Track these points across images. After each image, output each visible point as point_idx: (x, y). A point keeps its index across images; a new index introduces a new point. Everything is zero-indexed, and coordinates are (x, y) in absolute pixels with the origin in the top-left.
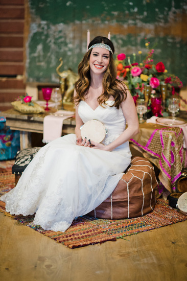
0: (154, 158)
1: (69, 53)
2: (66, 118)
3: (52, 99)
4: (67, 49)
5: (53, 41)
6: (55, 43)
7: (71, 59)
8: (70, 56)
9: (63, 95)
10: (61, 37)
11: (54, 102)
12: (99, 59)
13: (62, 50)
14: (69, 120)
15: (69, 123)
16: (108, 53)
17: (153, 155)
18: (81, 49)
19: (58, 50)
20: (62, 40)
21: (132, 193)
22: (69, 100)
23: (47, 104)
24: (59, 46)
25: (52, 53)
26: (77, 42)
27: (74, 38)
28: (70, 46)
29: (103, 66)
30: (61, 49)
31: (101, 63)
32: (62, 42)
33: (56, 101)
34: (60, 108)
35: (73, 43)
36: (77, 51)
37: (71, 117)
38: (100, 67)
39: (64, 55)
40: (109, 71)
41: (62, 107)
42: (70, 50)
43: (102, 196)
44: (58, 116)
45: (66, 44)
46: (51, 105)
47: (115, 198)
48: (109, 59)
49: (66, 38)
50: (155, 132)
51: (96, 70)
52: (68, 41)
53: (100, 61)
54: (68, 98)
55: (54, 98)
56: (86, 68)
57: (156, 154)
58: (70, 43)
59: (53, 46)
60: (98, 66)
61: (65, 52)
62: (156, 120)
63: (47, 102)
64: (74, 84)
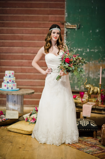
1: (83, 77)
4: (82, 75)
11: (84, 98)
18: (89, 75)
23: (82, 99)
25: (75, 77)
26: (87, 72)
28: (84, 73)
36: (87, 75)
41: (88, 101)
42: (84, 75)
46: (83, 100)
55: (85, 97)
63: (82, 98)
64: (92, 91)
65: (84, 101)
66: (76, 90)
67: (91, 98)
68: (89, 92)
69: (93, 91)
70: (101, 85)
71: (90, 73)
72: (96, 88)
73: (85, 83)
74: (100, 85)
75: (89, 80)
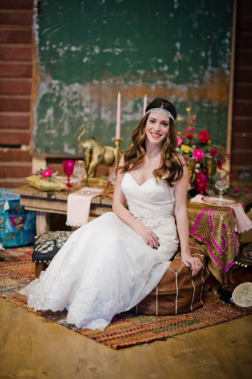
0: (201, 243)
1: (85, 119)
3: (74, 173)
4: (82, 114)
5: (66, 104)
6: (68, 107)
9: (87, 169)
10: (75, 100)
11: (76, 177)
12: (156, 127)
13: (77, 116)
14: (99, 198)
15: (99, 203)
16: (168, 120)
18: (100, 115)
19: (72, 115)
20: (77, 103)
21: (181, 284)
22: (91, 175)
23: (69, 180)
24: (73, 110)
25: (64, 119)
26: (95, 106)
27: (92, 101)
28: (87, 110)
29: (161, 135)
30: (75, 114)
31: (159, 131)
32: (76, 106)
34: (84, 184)
35: (90, 107)
36: (95, 116)
37: (100, 195)
38: (157, 136)
40: (168, 140)
41: (86, 183)
42: (86, 115)
44: (85, 193)
45: (82, 108)
46: (72, 181)
47: (161, 290)
48: (168, 127)
49: (81, 100)
50: (203, 213)
52: (84, 104)
53: (157, 129)
54: (91, 173)
55: (77, 173)
56: (142, 137)
57: (204, 239)
58: (87, 107)
59: (66, 110)
60: (155, 135)
61: (81, 118)
62: (202, 199)
63: (69, 177)
64: (99, 157)
65: (77, 183)
66: (67, 154)
67: (97, 174)
68: (87, 159)
69: (101, 158)
70: (119, 141)
71: (103, 108)
73: (79, 138)
74: (117, 143)
75: (101, 127)
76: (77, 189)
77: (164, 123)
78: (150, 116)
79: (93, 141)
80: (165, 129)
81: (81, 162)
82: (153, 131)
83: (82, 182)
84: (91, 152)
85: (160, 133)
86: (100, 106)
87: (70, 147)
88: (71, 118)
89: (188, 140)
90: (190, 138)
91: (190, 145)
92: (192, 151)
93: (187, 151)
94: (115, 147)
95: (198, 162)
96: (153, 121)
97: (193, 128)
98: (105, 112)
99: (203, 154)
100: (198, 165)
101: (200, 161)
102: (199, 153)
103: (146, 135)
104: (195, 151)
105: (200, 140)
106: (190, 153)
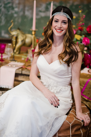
0: (87, 101)
1: (15, 15)
2: (17, 68)
3: (5, 52)
4: (13, 12)
5: (3, 5)
6: (4, 7)
7: (16, 19)
8: (16, 17)
9: (14, 49)
10: (9, 3)
11: (7, 54)
12: (59, 25)
13: (10, 13)
14: (20, 70)
15: (20, 73)
16: (67, 20)
17: (86, 99)
18: (24, 12)
19: (6, 12)
20: (10, 5)
21: (73, 132)
22: (17, 53)
23: (2, 56)
24: (7, 10)
25: (2, 15)
26: (21, 7)
27: (19, 4)
28: (16, 9)
29: (63, 30)
30: (9, 12)
31: (61, 28)
32: (10, 7)
33: (9, 54)
34: (12, 59)
35: (19, 8)
36: (21, 13)
37: (22, 68)
38: (60, 31)
39: (12, 16)
40: (67, 34)
41: (13, 59)
42: (16, 13)
43: (50, 134)
44: (12, 66)
45: (13, 8)
46: (4, 57)
47: (60, 135)
48: (67, 24)
49: (13, 3)
50: (89, 81)
51: (57, 34)
52: (14, 6)
53: (59, 26)
54: (17, 51)
55: (7, 52)
57: (89, 98)
58: (16, 7)
59: (3, 9)
60: (58, 30)
61: (12, 14)
62: (88, 71)
63: (2, 54)
64: (22, 41)
65: (7, 58)
66: (3, 37)
68: (14, 43)
69: (23, 42)
70: (35, 31)
71: (27, 8)
72: (29, 35)
73: (9, 28)
74: (33, 33)
75: (25, 20)
76: (7, 63)
77: (64, 22)
78: (55, 18)
79: (18, 30)
80: (65, 26)
81: (10, 44)
82: (56, 28)
83: (11, 57)
84: (17, 38)
85: (61, 29)
86: (24, 7)
87: (5, 33)
88: (6, 14)
89: (79, 32)
90: (81, 30)
91: (81, 35)
92: (82, 39)
93: (79, 39)
94: (32, 34)
95: (86, 46)
96: (57, 21)
97: (83, 23)
98: (28, 10)
99: (89, 41)
100: (86, 48)
101: (87, 45)
102: (86, 40)
103: (52, 31)
104: (84, 39)
105: (88, 31)
106: (81, 40)
